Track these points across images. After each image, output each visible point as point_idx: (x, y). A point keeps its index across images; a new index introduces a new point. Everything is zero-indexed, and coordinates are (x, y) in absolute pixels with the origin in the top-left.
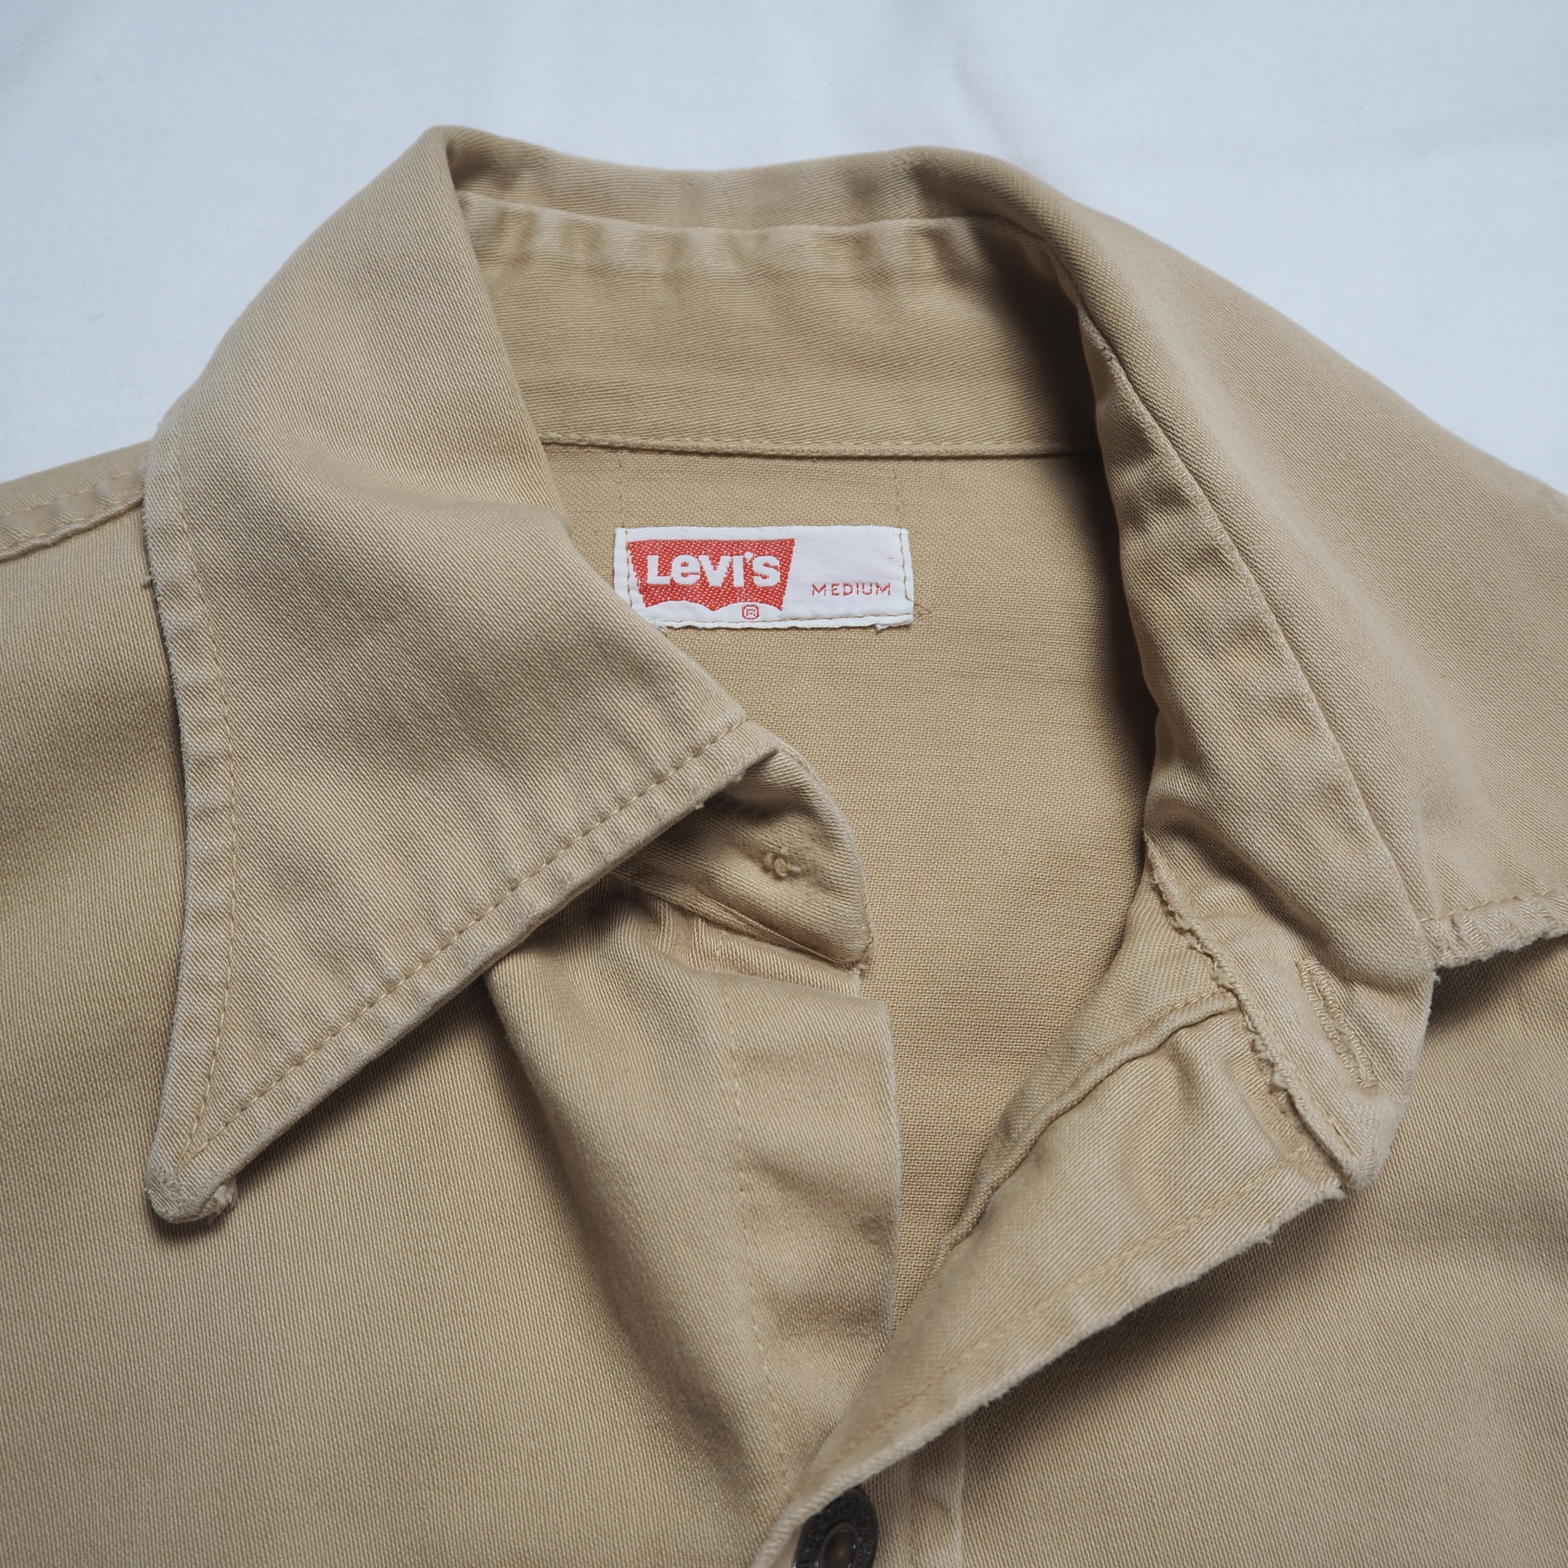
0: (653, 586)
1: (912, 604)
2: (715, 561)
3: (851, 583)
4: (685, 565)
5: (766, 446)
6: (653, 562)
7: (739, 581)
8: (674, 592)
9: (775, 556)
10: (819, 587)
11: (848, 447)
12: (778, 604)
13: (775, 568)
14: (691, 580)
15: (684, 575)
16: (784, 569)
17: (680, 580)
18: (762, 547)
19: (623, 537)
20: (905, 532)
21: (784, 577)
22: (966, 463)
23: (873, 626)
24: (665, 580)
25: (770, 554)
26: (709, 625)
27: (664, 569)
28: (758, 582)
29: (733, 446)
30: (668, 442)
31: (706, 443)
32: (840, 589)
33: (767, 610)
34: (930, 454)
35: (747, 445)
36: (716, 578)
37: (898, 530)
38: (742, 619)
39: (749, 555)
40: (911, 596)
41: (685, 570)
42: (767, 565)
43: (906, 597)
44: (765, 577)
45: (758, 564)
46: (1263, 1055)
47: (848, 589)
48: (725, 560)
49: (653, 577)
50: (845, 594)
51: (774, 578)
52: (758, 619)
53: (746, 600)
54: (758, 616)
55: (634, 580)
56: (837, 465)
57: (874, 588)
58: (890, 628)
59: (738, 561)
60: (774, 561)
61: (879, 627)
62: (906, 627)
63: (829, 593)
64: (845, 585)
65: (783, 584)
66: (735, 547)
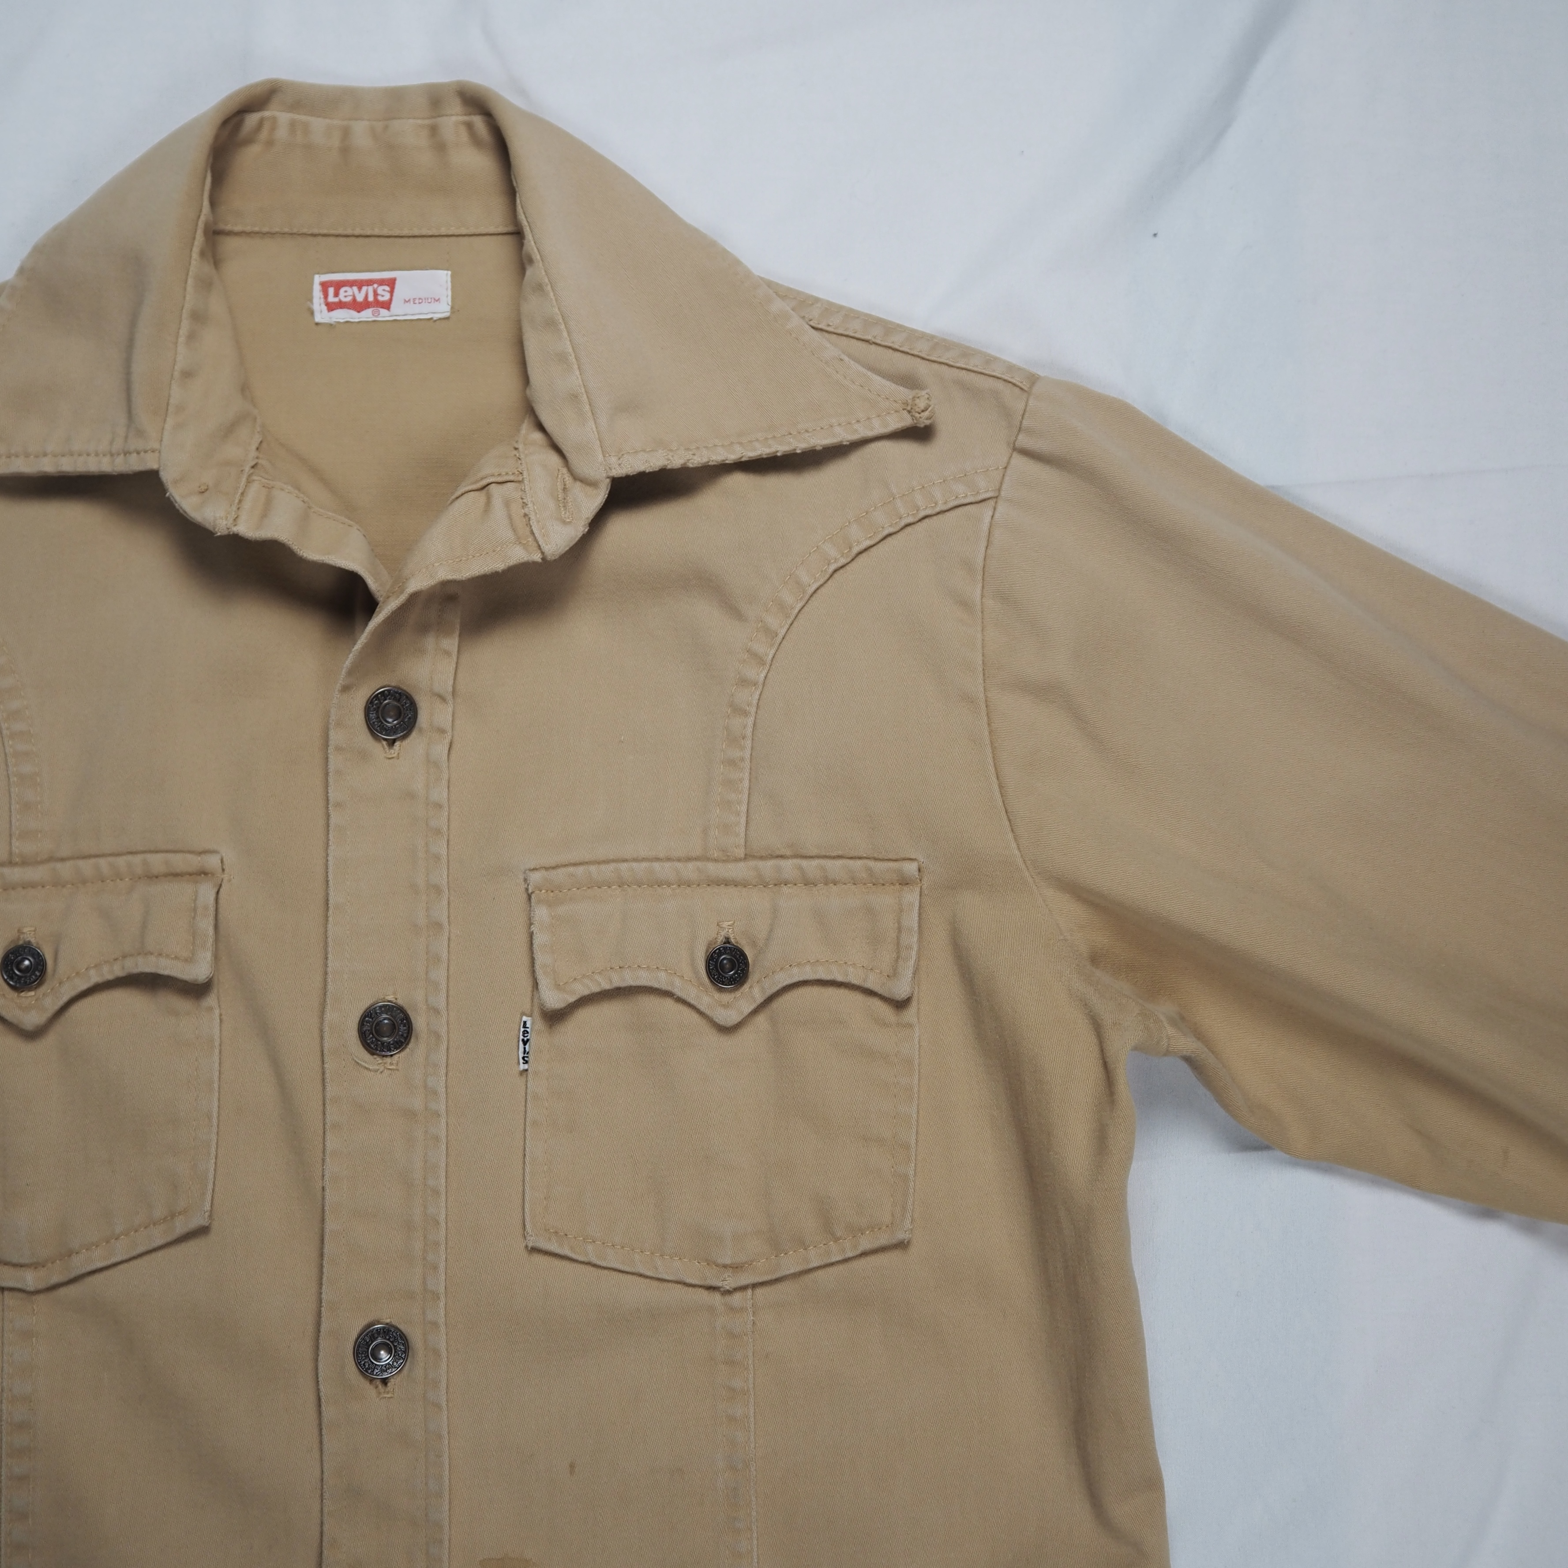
0: (331, 302)
1: (450, 307)
2: (360, 289)
3: (422, 298)
4: (346, 292)
5: (385, 232)
6: (331, 291)
7: (371, 298)
8: (341, 305)
9: (388, 285)
10: (407, 300)
11: (425, 232)
12: (388, 308)
13: (388, 291)
14: (349, 299)
15: (345, 297)
16: (392, 292)
17: (344, 300)
18: (381, 282)
19: (318, 279)
20: (449, 272)
21: (392, 295)
22: (481, 238)
23: (431, 319)
24: (336, 300)
25: (386, 285)
26: (357, 320)
27: (336, 294)
28: (380, 298)
29: (369, 233)
30: (340, 231)
31: (358, 231)
32: (417, 301)
33: (383, 312)
34: (464, 234)
35: (377, 232)
36: (360, 298)
37: (446, 272)
38: (372, 316)
39: (375, 286)
40: (450, 304)
41: (346, 294)
42: (384, 290)
43: (448, 304)
44: (383, 296)
45: (381, 290)
46: (524, 501)
47: (421, 301)
48: (364, 289)
49: (331, 299)
50: (420, 303)
51: (387, 297)
52: (380, 316)
53: (374, 307)
54: (379, 314)
55: (322, 300)
56: (419, 240)
57: (433, 300)
58: (440, 319)
59: (371, 289)
60: (387, 288)
61: (435, 319)
62: (447, 318)
63: (412, 302)
64: (420, 299)
65: (391, 300)
66: (369, 283)
